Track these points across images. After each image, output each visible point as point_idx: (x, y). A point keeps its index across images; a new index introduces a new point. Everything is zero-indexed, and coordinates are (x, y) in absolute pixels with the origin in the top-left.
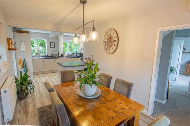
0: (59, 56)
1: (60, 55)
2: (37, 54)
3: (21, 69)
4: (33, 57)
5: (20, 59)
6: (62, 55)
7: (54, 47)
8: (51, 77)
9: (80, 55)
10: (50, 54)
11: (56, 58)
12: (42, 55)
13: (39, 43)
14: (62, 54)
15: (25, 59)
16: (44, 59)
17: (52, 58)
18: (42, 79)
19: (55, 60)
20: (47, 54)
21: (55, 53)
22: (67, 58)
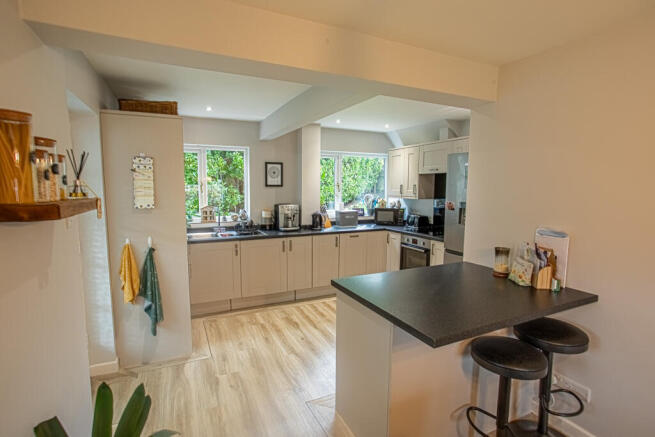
0: (303, 223)
1: (307, 220)
2: (208, 216)
3: (132, 301)
4: (189, 230)
5: (130, 251)
6: (317, 221)
7: (279, 183)
8: (275, 337)
9: (392, 220)
10: (264, 214)
11: (288, 234)
12: (229, 218)
13: (215, 168)
14: (315, 216)
15: (152, 250)
16: (238, 242)
17: (273, 233)
18: (230, 347)
19: (287, 245)
20: (248, 214)
21: (287, 212)
22: (338, 235)
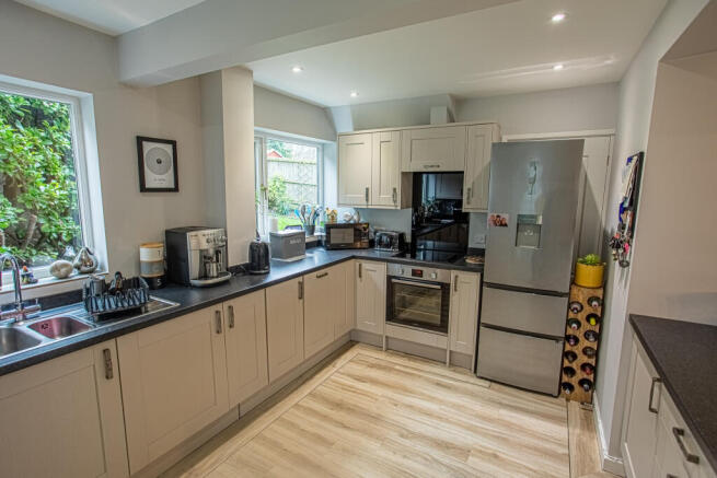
0: (233, 263)
6: (260, 257)
7: (171, 185)
9: (352, 241)
10: (146, 255)
14: (253, 247)
19: (225, 318)
21: (205, 246)
22: (300, 279)
